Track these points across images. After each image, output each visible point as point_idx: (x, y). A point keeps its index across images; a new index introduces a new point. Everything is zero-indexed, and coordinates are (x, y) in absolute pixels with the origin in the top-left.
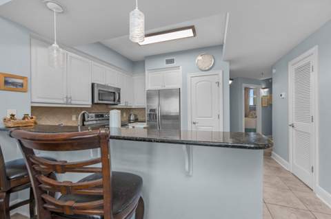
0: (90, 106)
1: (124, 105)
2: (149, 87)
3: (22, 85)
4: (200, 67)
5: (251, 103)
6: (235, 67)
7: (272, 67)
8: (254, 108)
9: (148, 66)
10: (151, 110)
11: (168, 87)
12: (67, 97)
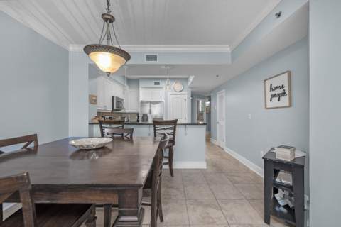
4: (175, 89)
5: (200, 111)
6: (193, 90)
7: (211, 92)
8: (202, 114)
9: (142, 84)
12: (104, 106)
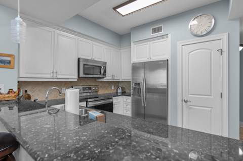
0: (76, 80)
1: (111, 78)
2: (135, 60)
3: (9, 62)
4: (195, 32)
10: (136, 84)
11: (154, 59)
12: (53, 72)
